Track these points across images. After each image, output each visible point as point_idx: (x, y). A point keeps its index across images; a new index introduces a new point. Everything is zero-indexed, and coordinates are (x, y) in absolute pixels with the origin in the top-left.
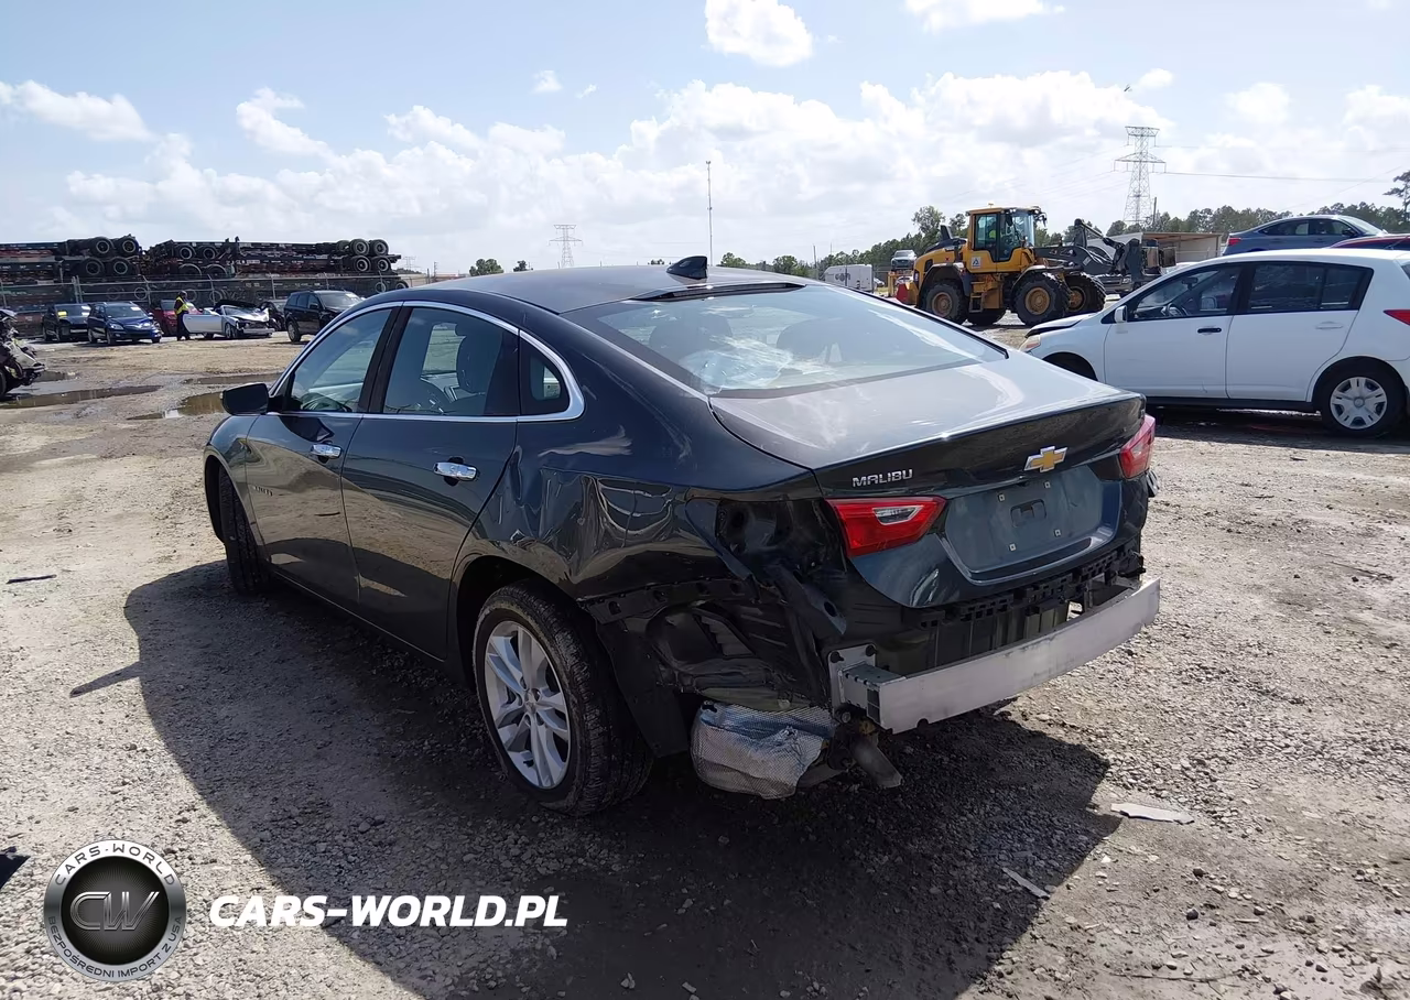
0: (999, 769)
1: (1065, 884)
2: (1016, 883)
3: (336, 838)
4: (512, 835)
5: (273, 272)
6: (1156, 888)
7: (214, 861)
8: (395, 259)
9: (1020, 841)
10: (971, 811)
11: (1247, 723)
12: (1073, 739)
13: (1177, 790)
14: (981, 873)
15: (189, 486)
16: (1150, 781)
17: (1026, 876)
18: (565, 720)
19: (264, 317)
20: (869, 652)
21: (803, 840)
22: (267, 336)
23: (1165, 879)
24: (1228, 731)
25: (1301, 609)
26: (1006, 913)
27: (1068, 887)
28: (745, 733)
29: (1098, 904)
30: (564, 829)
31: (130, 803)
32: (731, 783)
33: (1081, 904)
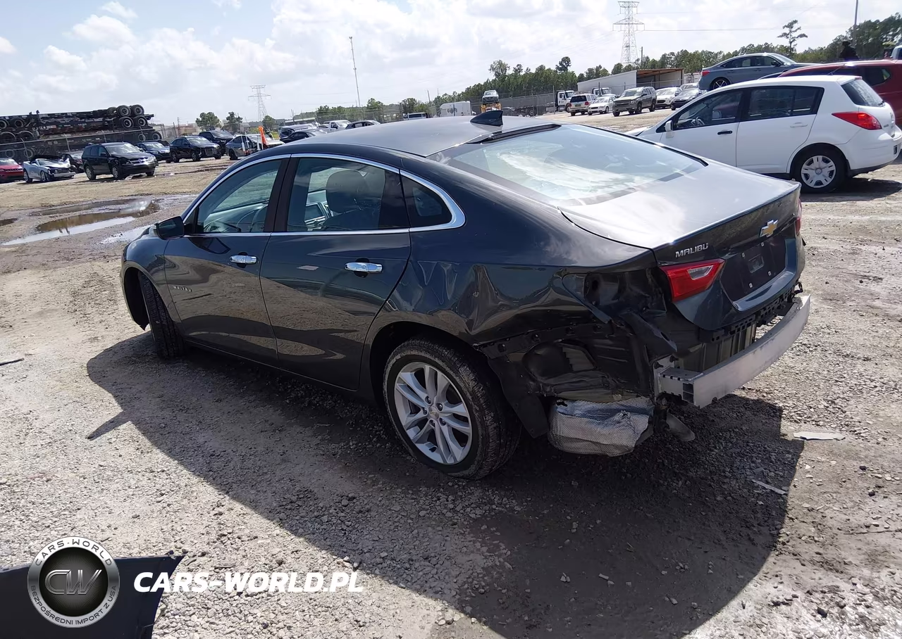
0: (717, 420)
1: (792, 484)
2: (764, 488)
3: (331, 511)
4: (443, 498)
5: (66, 133)
6: (844, 480)
7: (256, 537)
8: (149, 117)
9: (753, 462)
10: (716, 448)
11: (845, 375)
12: (753, 396)
13: (827, 420)
14: (741, 484)
15: (80, 288)
16: (810, 417)
17: (767, 483)
18: (468, 422)
19: (66, 164)
20: (671, 361)
21: (624, 478)
22: (70, 177)
23: (846, 474)
24: (837, 381)
25: (839, 302)
26: (767, 506)
27: (795, 486)
28: (591, 417)
29: (816, 494)
30: (472, 488)
31: (175, 506)
32: (582, 449)
33: (807, 495)
